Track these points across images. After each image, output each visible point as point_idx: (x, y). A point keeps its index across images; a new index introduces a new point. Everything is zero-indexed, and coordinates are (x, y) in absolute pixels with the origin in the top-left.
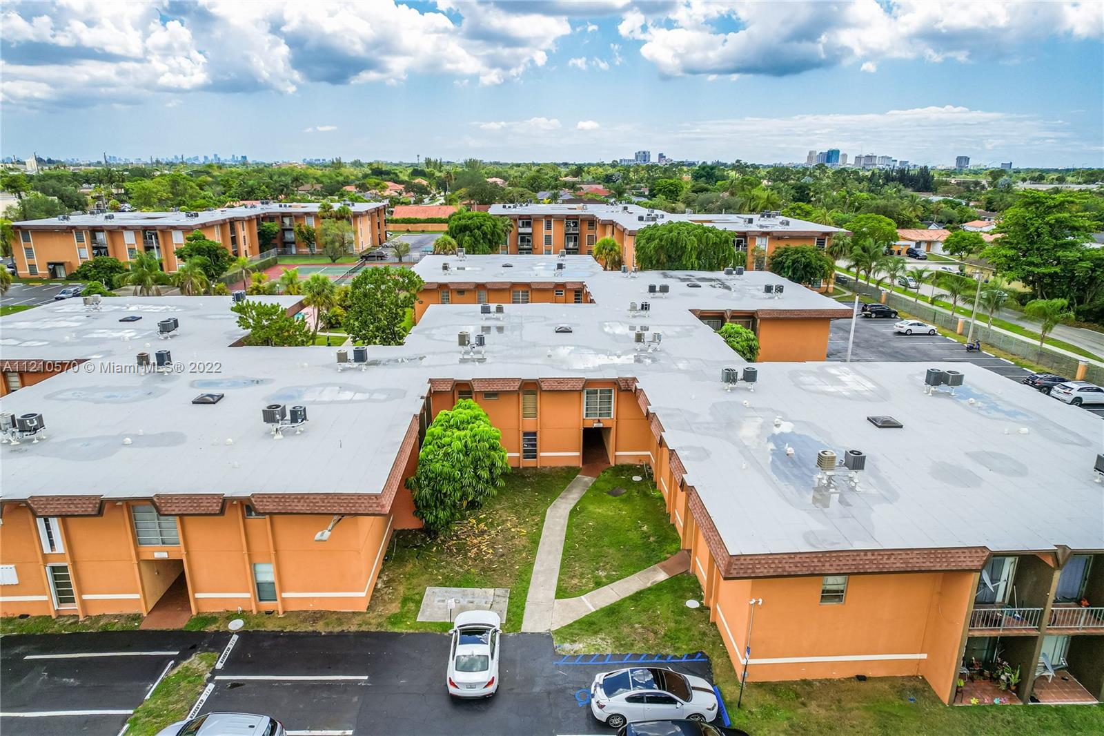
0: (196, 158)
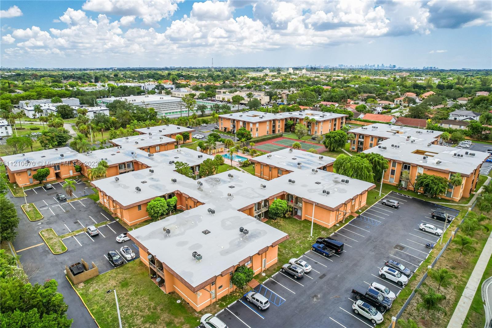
0: (374, 66)
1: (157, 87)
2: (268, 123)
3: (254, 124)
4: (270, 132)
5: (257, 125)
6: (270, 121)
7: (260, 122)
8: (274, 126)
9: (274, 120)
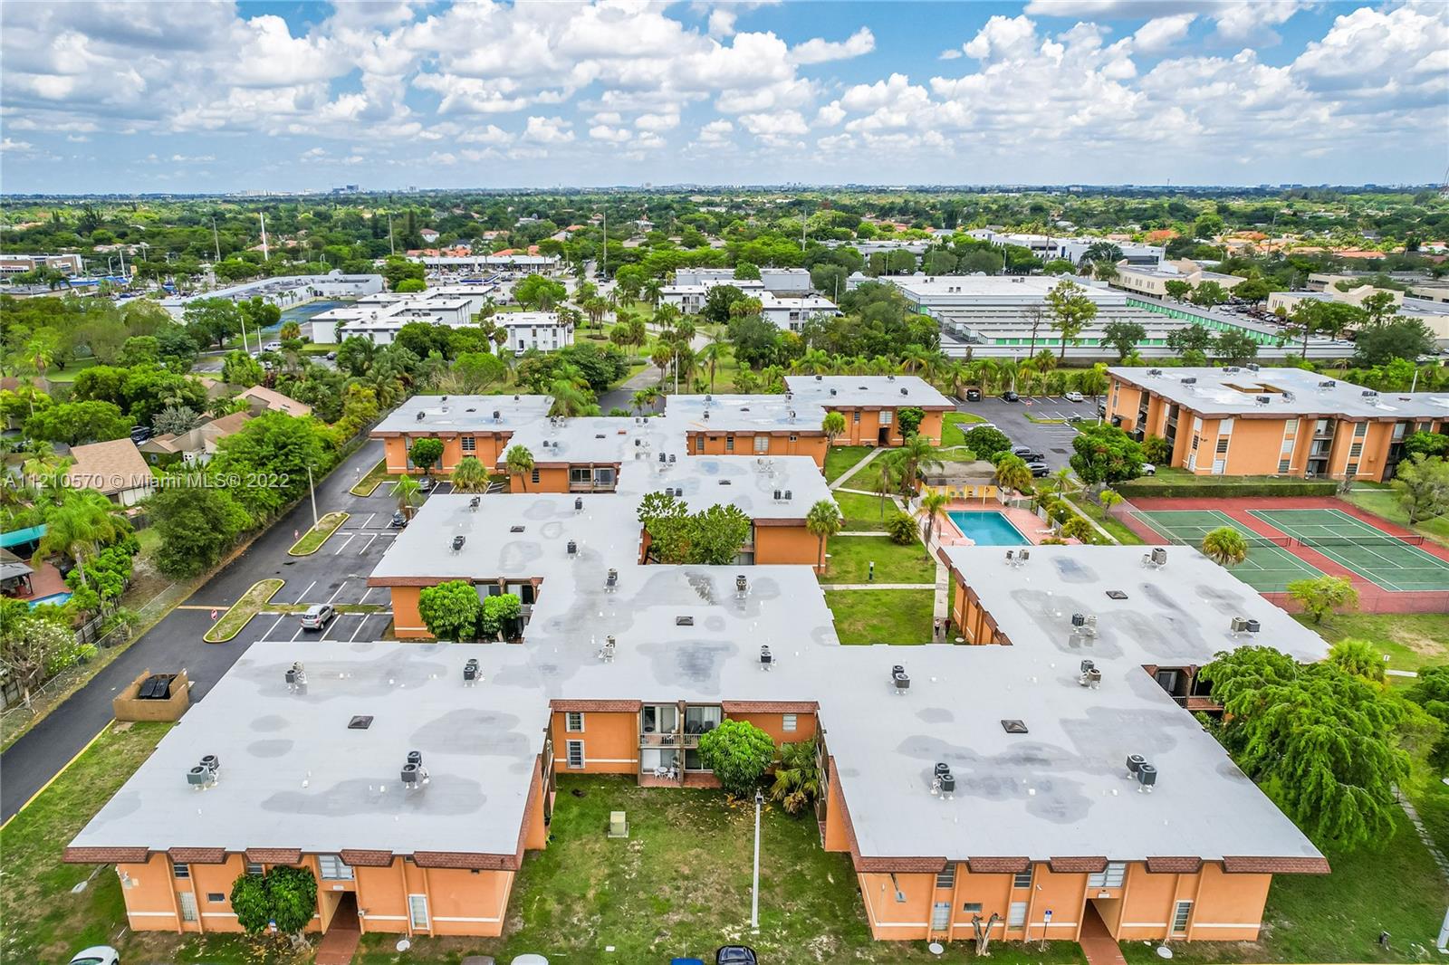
1: (1095, 252)
2: (1291, 428)
3: (1212, 420)
4: (1298, 464)
5: (1226, 428)
6: (1306, 420)
7: (1240, 419)
8: (1327, 446)
9: (1332, 421)
